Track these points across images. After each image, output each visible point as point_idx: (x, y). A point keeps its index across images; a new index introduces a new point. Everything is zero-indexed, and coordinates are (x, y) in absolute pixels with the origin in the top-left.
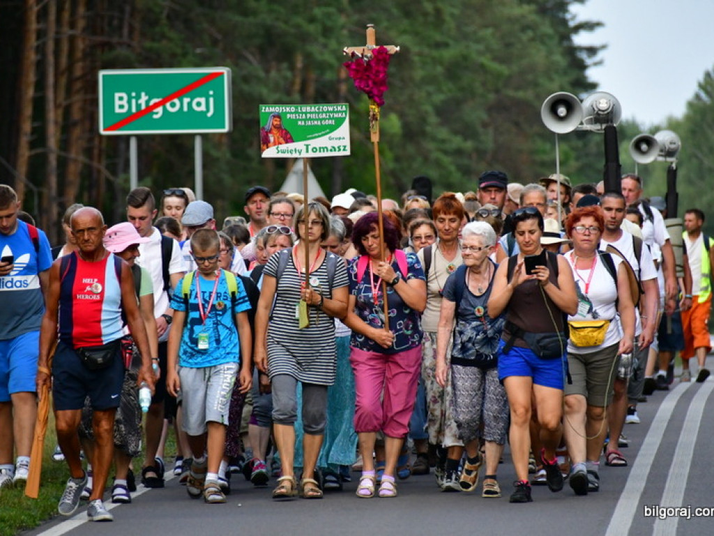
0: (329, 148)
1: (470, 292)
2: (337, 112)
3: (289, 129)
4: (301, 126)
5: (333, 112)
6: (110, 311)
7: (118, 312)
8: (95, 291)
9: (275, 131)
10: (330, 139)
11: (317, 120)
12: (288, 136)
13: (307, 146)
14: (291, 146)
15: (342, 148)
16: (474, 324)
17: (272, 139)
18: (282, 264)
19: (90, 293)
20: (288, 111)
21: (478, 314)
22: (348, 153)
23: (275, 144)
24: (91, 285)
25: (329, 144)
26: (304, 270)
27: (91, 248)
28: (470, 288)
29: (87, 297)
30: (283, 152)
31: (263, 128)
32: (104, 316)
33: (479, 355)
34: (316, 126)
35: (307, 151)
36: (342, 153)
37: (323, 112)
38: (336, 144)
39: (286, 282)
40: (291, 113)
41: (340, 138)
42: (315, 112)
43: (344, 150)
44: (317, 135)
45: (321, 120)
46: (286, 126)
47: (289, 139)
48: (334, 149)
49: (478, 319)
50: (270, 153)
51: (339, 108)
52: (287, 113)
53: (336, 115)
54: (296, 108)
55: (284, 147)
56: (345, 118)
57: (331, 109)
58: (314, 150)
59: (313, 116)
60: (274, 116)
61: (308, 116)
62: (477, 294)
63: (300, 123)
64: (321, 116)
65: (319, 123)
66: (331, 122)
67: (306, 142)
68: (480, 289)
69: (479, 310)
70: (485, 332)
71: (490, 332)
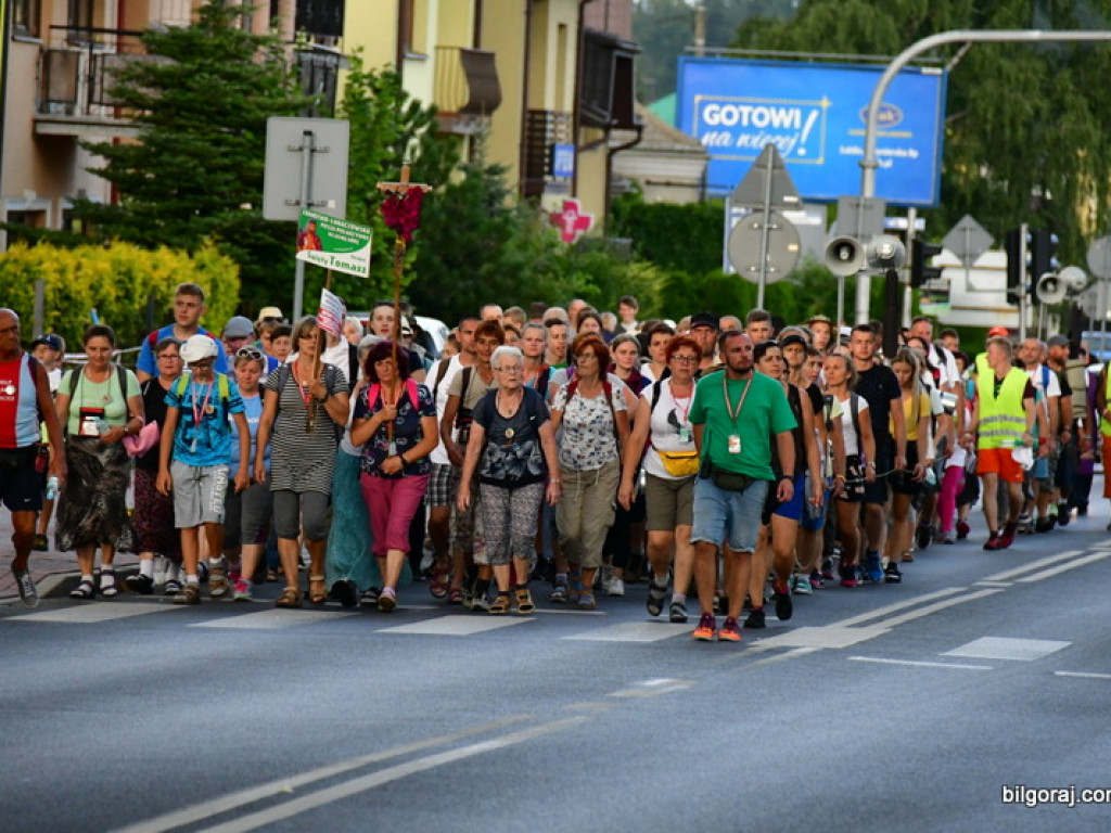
0: (351, 266)
1: (498, 414)
2: (363, 233)
3: (321, 237)
4: (330, 238)
5: (359, 232)
9: (309, 236)
10: (353, 257)
11: (344, 235)
12: (320, 244)
13: (333, 258)
14: (320, 254)
15: (362, 270)
16: (504, 445)
17: (306, 242)
18: (282, 379)
21: (508, 436)
22: (366, 275)
23: (308, 248)
25: (352, 262)
28: (500, 411)
30: (313, 258)
31: (301, 230)
33: (508, 476)
34: (341, 241)
35: (332, 263)
36: (361, 274)
37: (350, 230)
38: (357, 263)
41: (360, 259)
43: (364, 272)
44: (342, 250)
45: (348, 236)
46: (318, 234)
47: (319, 248)
48: (354, 268)
49: (507, 441)
51: (363, 230)
53: (361, 236)
54: (329, 219)
56: (366, 242)
57: (357, 229)
58: (338, 264)
59: (342, 231)
61: (338, 230)
62: (507, 416)
63: (330, 234)
64: (348, 233)
65: (343, 238)
66: (355, 241)
67: (332, 254)
68: (510, 412)
69: (510, 433)
70: (515, 454)
71: (519, 453)
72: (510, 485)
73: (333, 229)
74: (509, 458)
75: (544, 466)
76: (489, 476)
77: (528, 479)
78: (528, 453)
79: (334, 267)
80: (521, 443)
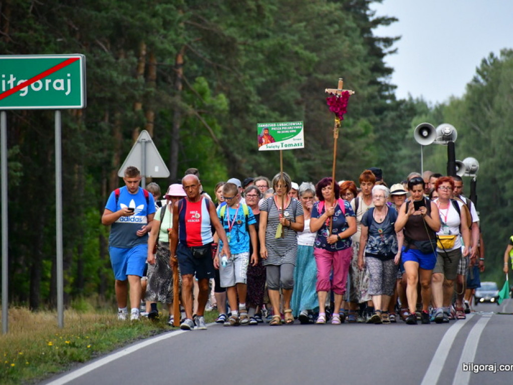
0: (294, 144)
1: (375, 221)
2: (297, 126)
3: (272, 135)
4: (279, 134)
5: (295, 126)
6: (205, 227)
7: (209, 228)
8: (196, 217)
9: (265, 137)
10: (294, 140)
11: (287, 130)
12: (272, 139)
13: (282, 144)
14: (274, 144)
15: (300, 144)
16: (378, 237)
17: (264, 141)
18: (270, 205)
19: (194, 218)
20: (272, 126)
21: (380, 233)
22: (303, 147)
23: (265, 143)
24: (194, 214)
26: (281, 208)
27: (193, 196)
28: (376, 219)
29: (193, 221)
30: (270, 147)
31: (259, 135)
32: (202, 230)
34: (286, 133)
35: (282, 146)
36: (300, 147)
37: (290, 126)
38: (297, 142)
39: (271, 215)
40: (274, 127)
41: (299, 139)
42: (286, 126)
43: (301, 145)
44: (287, 138)
45: (289, 130)
46: (271, 134)
47: (272, 141)
48: (296, 145)
49: (379, 235)
50: (263, 148)
51: (298, 124)
52: (271, 127)
53: (297, 128)
54: (277, 124)
55: (270, 144)
56: (300, 129)
57: (294, 124)
58: (286, 146)
59: (285, 128)
60: (265, 129)
61: (283, 128)
62: (379, 222)
63: (279, 132)
64: (289, 128)
65: (288, 132)
66: (295, 131)
67: (282, 142)
69: (380, 231)
70: (384, 242)
71: (386, 242)
73: (280, 129)
78: (391, 242)
79: (284, 148)
80: (387, 236)
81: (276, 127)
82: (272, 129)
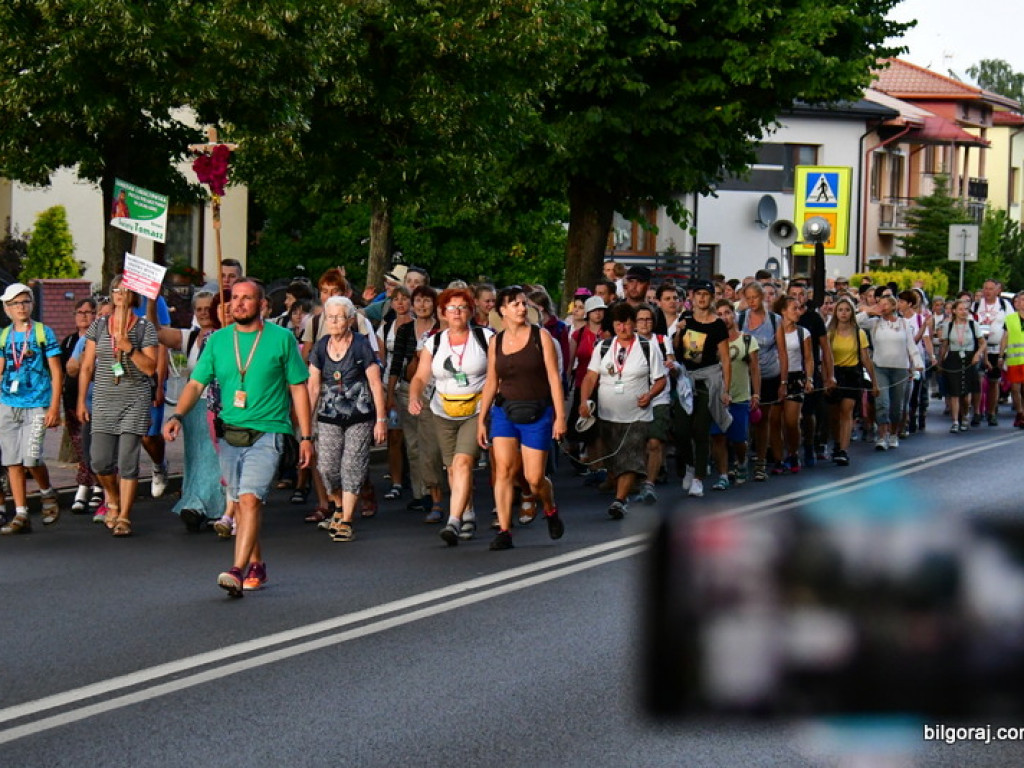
0: (151, 232)
1: (330, 358)
2: (160, 202)
4: (137, 206)
5: (158, 200)
9: (121, 204)
10: (153, 224)
11: (145, 203)
12: (127, 212)
13: (137, 224)
15: (160, 235)
17: (117, 211)
18: (99, 331)
21: (337, 379)
22: (164, 241)
23: (118, 215)
25: (151, 229)
28: (330, 355)
30: (123, 225)
31: (115, 200)
33: (339, 415)
34: (144, 209)
35: (136, 229)
36: (161, 240)
37: (150, 198)
38: (156, 230)
41: (159, 226)
43: (161, 237)
44: (143, 217)
45: (149, 205)
47: (127, 215)
48: (154, 234)
49: (337, 382)
51: (161, 199)
53: (158, 204)
54: (135, 189)
55: (124, 220)
56: (163, 210)
57: (156, 197)
58: (141, 230)
59: (144, 199)
60: (122, 191)
61: (141, 198)
62: (336, 359)
63: (136, 203)
64: (150, 202)
65: (145, 206)
66: (154, 209)
67: (137, 221)
68: (338, 356)
69: (337, 376)
70: (343, 394)
71: (348, 394)
72: (343, 423)
73: (138, 197)
74: (337, 399)
75: (370, 405)
76: (324, 415)
77: (357, 418)
78: (357, 394)
80: (350, 384)
81: (134, 192)
82: (130, 194)
